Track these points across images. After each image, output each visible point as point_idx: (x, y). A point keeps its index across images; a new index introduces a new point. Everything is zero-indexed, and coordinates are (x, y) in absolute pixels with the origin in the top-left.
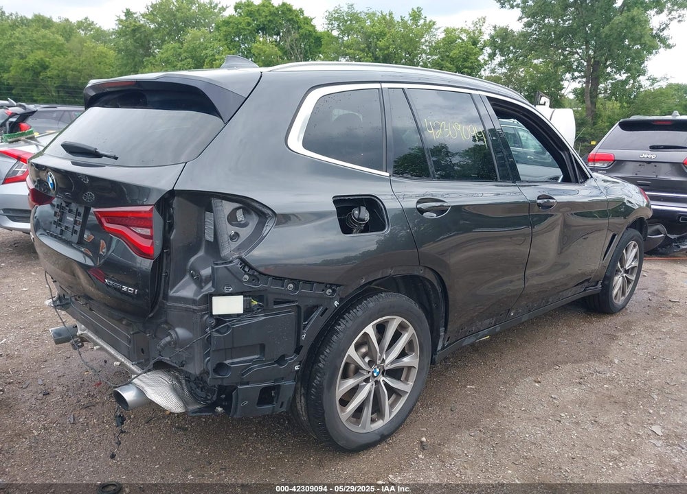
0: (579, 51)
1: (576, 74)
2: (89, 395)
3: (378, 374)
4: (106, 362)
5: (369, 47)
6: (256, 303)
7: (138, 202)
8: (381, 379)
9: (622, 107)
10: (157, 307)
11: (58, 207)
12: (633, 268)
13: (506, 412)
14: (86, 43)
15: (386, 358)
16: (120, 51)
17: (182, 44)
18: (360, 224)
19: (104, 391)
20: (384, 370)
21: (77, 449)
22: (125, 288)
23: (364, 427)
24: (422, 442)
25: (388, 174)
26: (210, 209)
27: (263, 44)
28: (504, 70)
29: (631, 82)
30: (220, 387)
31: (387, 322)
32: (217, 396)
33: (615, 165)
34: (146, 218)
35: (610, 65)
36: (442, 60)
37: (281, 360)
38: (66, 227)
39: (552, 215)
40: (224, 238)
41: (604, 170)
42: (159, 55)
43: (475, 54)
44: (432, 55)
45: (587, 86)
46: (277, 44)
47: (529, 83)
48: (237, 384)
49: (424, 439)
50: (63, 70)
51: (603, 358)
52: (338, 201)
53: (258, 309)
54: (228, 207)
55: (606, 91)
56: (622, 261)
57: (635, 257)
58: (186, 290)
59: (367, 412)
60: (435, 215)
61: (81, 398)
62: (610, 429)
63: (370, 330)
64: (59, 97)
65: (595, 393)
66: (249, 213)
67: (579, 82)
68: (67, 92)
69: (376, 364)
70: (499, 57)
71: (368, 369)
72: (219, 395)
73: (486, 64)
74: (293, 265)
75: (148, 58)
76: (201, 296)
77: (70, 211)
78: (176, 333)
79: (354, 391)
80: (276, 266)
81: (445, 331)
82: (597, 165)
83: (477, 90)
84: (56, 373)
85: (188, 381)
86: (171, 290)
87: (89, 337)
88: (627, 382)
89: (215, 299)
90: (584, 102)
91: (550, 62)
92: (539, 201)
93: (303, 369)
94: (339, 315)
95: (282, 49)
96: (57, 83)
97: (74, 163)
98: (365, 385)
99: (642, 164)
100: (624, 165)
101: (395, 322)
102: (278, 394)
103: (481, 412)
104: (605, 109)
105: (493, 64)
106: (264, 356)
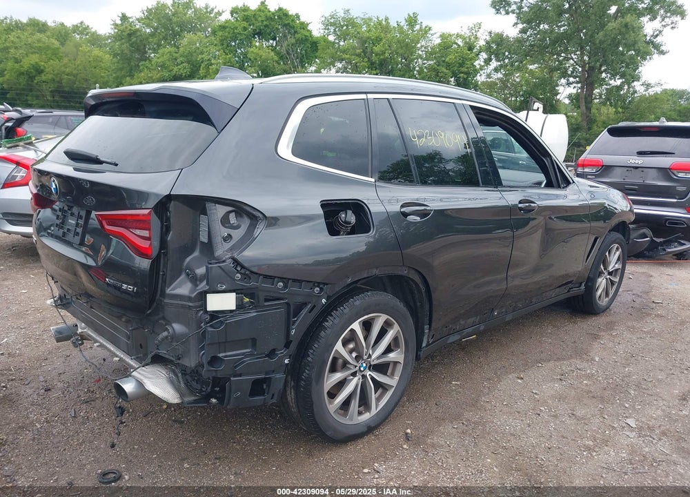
0: (574, 57)
1: (571, 79)
2: (89, 390)
3: (365, 369)
4: (104, 360)
5: (364, 52)
6: (248, 300)
7: (137, 206)
8: (368, 373)
9: (617, 112)
10: (155, 304)
11: (60, 211)
12: (617, 270)
13: (488, 406)
14: (81, 47)
15: (373, 354)
16: (115, 55)
17: (178, 48)
18: (347, 227)
19: (103, 387)
20: (371, 365)
21: (78, 440)
22: (125, 286)
23: (351, 419)
24: (407, 434)
25: (373, 180)
26: (204, 212)
27: (260, 49)
28: (499, 75)
29: (626, 87)
30: (214, 378)
31: (373, 319)
32: (211, 388)
33: (603, 171)
34: (145, 221)
35: (605, 71)
36: (438, 66)
37: (272, 353)
38: (69, 230)
39: (535, 219)
40: (218, 240)
41: (593, 175)
42: (155, 60)
43: (471, 59)
44: (428, 60)
45: (582, 91)
46: (274, 49)
47: (524, 88)
48: (231, 376)
49: (409, 431)
50: (58, 74)
51: (585, 356)
52: (325, 205)
53: (250, 306)
54: (221, 210)
55: (601, 97)
56: (606, 263)
57: (618, 259)
58: (182, 288)
59: (355, 404)
60: (419, 218)
61: (81, 393)
62: (586, 422)
63: (356, 326)
64: (54, 101)
65: (575, 389)
66: (241, 216)
67: (575, 87)
68: (62, 97)
69: (363, 359)
70: (495, 62)
71: (355, 364)
72: (213, 387)
73: (482, 70)
74: (286, 265)
75: (143, 63)
76: (196, 293)
77: (72, 214)
78: (173, 327)
79: (341, 384)
80: (269, 266)
81: (430, 329)
82: (587, 170)
83: (460, 99)
84: (56, 371)
85: (184, 374)
86: (168, 287)
87: (89, 335)
88: (606, 379)
89: (209, 296)
90: (579, 107)
91: (545, 68)
92: (520, 205)
93: (292, 364)
94: (327, 312)
95: (278, 53)
96: (52, 87)
97: (76, 169)
98: (353, 379)
99: (629, 169)
100: (613, 170)
101: (381, 320)
102: (269, 386)
103: (464, 406)
104: (600, 114)
105: (488, 70)
106: (255, 350)
